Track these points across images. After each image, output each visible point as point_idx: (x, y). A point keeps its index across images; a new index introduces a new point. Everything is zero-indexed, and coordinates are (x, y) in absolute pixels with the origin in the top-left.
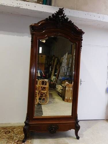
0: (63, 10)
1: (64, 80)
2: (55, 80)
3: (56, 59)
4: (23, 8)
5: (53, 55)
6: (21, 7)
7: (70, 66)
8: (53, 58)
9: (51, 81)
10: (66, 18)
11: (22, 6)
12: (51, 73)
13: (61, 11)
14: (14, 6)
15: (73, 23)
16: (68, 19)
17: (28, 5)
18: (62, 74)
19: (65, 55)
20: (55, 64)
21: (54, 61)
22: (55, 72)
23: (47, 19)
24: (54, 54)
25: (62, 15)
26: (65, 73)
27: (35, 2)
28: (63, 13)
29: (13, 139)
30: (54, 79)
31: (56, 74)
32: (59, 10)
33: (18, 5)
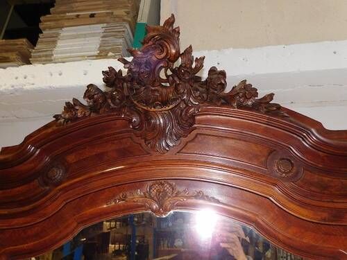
10: (204, 73)
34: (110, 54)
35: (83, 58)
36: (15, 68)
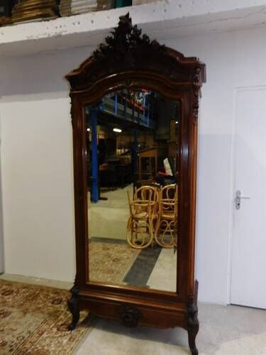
4: (67, 33)
10: (141, 36)
11: (65, 29)
13: (124, 23)
14: (51, 35)
16: (148, 37)
28: (133, 26)
29: (58, 317)
33: (58, 31)
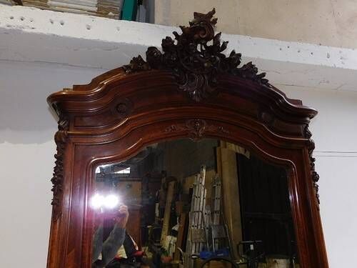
0: (215, 21)
1: (208, 262)
2: (173, 249)
3: (172, 183)
4: (34, 31)
5: (163, 172)
6: (26, 30)
7: (217, 207)
8: (164, 180)
9: (163, 251)
10: (227, 53)
11: (32, 25)
12: (161, 223)
13: (203, 26)
15: (264, 75)
16: (240, 55)
17: (57, 23)
18: (198, 237)
19: (199, 175)
20: (170, 198)
21: (166, 190)
22: (172, 223)
23: (137, 61)
24: (164, 170)
25: (210, 43)
26: (207, 230)
27: (90, 13)
28: (216, 33)
30: (170, 244)
31: (176, 228)
32: (192, 18)
34: (111, 13)
35: (82, 12)
36: (7, 7)
